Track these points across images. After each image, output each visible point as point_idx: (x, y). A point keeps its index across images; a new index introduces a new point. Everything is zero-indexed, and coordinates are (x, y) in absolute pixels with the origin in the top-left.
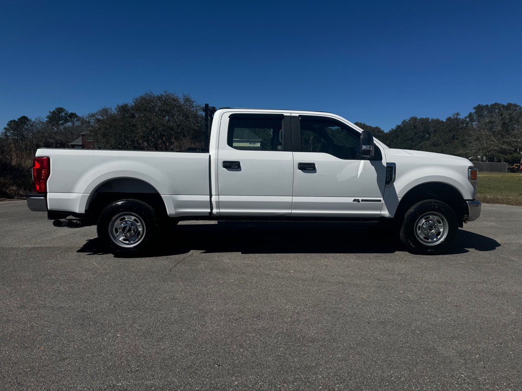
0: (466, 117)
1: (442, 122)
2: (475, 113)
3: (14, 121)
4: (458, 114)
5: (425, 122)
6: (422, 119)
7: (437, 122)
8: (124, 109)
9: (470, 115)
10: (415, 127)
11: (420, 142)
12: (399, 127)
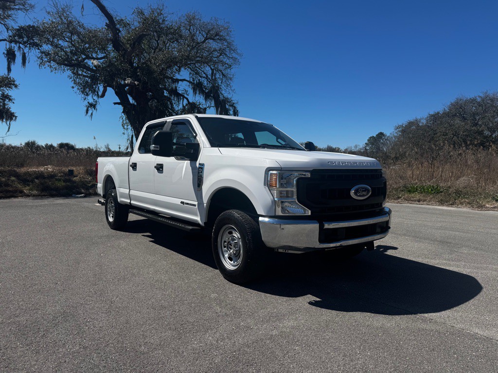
3: (373, 137)
8: (435, 117)
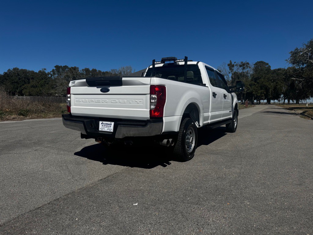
0: (51, 72)
1: (36, 73)
2: (56, 69)
4: (45, 69)
5: (24, 71)
6: (22, 70)
7: (33, 72)
9: (53, 71)
10: (18, 75)
11: (24, 85)
12: (6, 73)
